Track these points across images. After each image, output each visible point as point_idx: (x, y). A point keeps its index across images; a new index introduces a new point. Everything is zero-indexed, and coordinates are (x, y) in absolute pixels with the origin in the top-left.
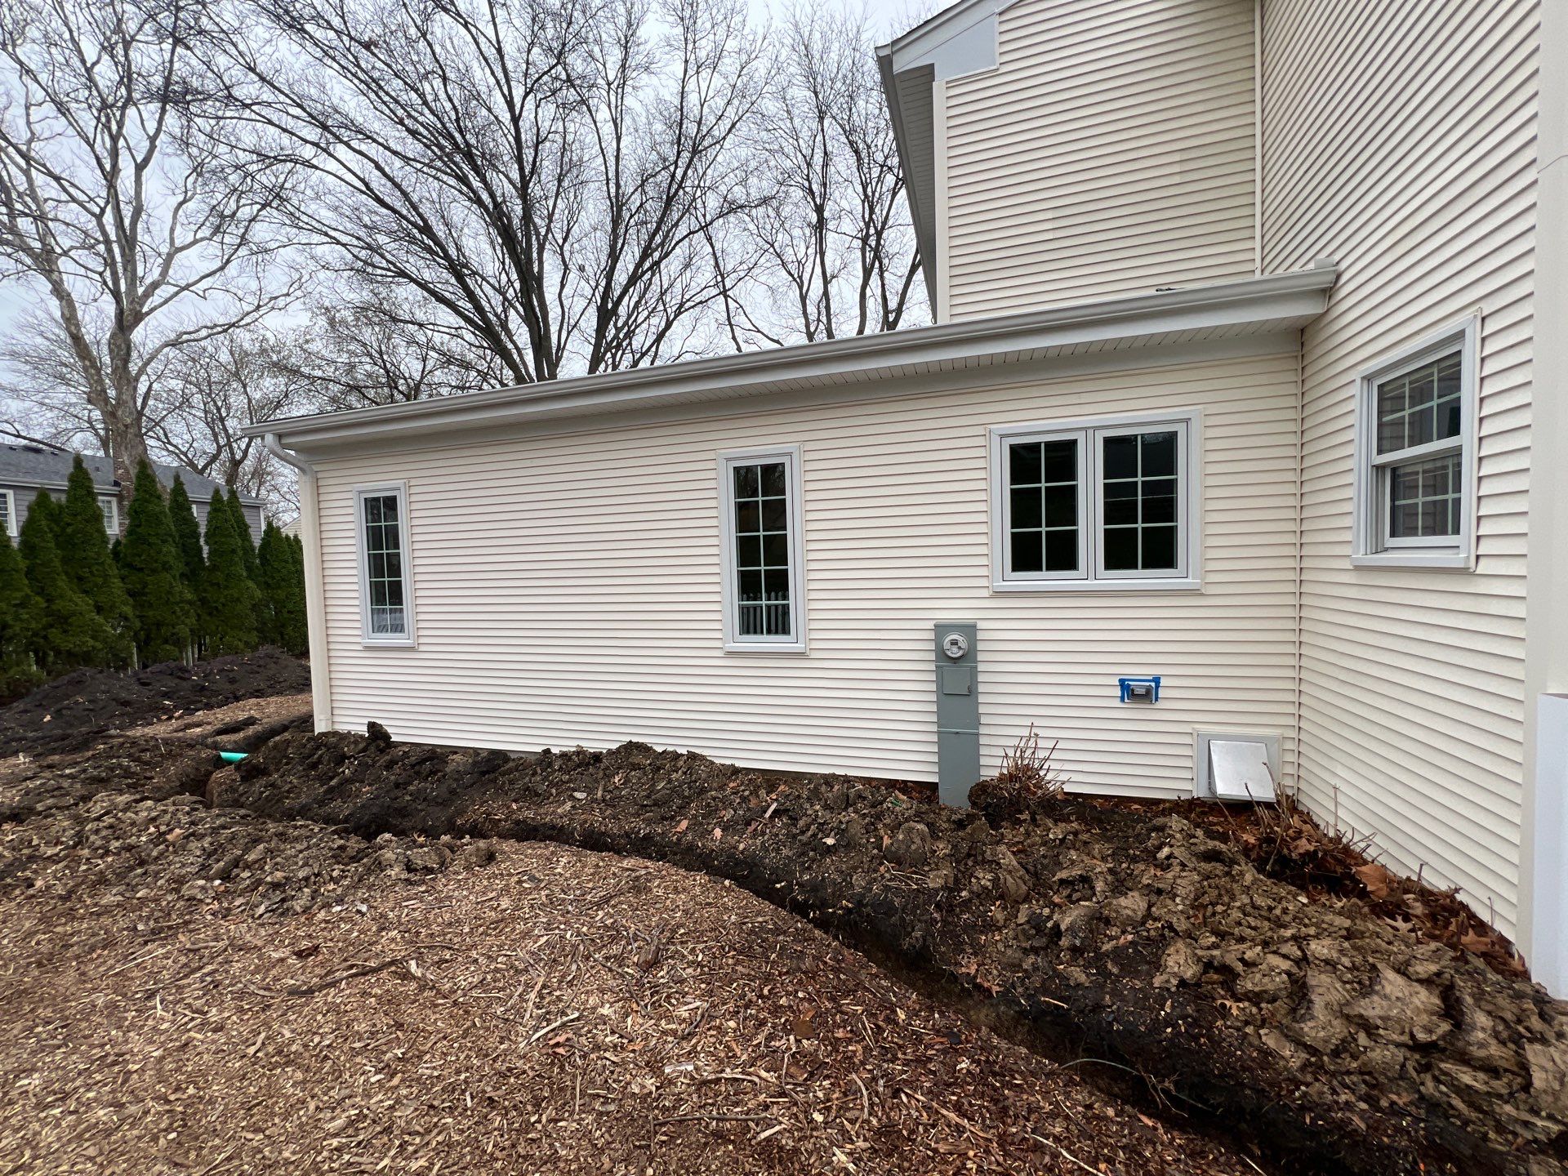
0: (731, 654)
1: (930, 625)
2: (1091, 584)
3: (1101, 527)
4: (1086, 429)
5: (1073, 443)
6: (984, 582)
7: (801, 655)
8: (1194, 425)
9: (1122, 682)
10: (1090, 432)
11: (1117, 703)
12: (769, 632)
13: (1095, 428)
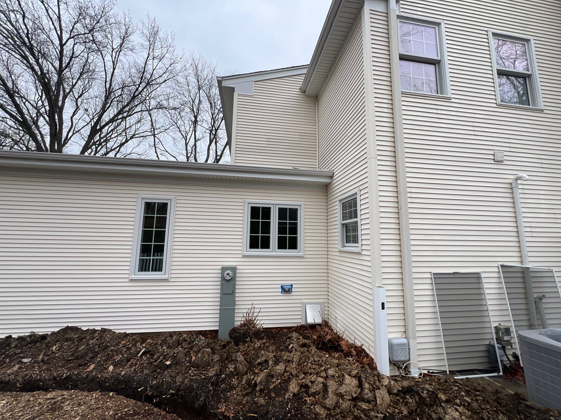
0: (132, 281)
1: (220, 267)
2: (274, 254)
3: (277, 235)
4: (274, 204)
5: (270, 208)
6: (240, 252)
7: (166, 280)
8: (302, 207)
9: (282, 286)
10: (275, 205)
11: (280, 294)
12: (152, 271)
13: (276, 204)
